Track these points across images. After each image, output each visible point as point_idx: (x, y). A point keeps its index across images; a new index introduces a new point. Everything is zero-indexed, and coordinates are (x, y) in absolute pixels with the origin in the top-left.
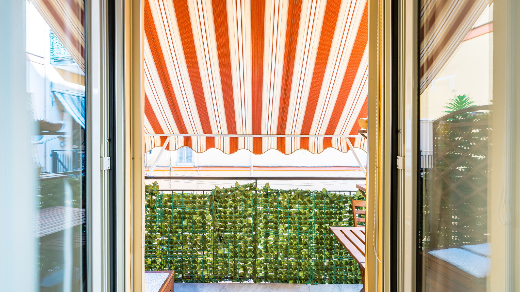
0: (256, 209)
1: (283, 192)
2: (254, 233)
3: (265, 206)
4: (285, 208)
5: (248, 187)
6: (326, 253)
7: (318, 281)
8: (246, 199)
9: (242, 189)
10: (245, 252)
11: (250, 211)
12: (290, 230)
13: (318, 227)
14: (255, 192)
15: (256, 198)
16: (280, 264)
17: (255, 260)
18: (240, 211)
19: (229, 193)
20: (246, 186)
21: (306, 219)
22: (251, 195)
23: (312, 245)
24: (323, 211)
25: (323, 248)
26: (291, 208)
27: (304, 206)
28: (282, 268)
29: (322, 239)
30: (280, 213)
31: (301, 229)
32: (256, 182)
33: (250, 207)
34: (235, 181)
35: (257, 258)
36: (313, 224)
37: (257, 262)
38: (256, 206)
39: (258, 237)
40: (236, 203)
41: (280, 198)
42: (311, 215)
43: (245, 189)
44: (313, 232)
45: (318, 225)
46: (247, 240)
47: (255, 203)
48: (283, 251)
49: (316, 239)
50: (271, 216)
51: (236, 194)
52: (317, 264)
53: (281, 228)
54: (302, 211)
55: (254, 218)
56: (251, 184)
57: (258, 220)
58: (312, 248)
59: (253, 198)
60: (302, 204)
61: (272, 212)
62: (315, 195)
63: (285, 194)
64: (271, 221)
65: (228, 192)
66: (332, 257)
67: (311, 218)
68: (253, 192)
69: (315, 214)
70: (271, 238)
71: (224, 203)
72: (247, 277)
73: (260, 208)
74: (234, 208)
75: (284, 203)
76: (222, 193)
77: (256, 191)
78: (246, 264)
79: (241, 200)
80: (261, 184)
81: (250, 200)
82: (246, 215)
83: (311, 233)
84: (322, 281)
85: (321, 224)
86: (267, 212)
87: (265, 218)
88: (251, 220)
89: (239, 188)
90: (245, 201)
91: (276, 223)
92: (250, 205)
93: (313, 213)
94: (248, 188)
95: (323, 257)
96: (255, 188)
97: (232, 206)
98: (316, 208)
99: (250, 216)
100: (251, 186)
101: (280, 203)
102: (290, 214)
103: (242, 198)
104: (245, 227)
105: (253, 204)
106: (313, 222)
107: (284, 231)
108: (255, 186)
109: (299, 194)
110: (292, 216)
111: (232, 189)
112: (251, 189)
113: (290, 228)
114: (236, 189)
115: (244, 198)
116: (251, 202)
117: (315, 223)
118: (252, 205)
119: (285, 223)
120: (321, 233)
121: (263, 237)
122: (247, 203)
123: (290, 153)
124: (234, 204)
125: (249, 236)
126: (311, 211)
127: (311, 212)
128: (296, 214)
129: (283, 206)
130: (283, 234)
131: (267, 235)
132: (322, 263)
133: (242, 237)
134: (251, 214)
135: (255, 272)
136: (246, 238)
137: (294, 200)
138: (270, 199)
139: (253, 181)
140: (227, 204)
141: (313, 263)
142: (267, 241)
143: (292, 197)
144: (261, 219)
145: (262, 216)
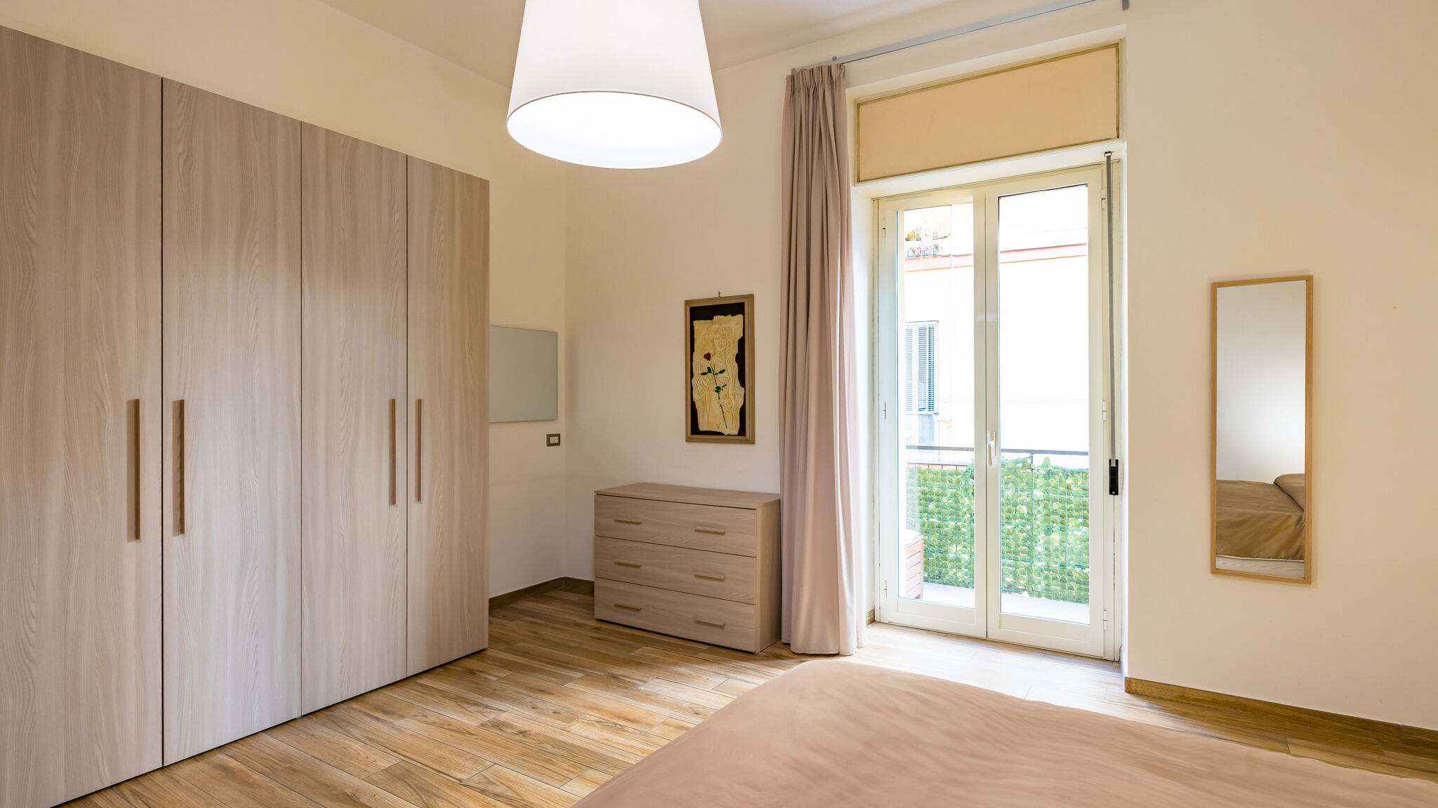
0: (1032, 494)
1: (1073, 473)
2: (1028, 527)
3: (1046, 491)
8: (1017, 479)
9: (1012, 465)
10: (1016, 553)
11: (1024, 496)
12: (1085, 528)
14: (1030, 471)
15: (1032, 479)
16: (1070, 574)
17: (1031, 565)
20: (1017, 462)
22: (1024, 475)
28: (1073, 581)
30: (1069, 502)
32: (1032, 457)
33: (1023, 490)
35: (1034, 563)
37: (1033, 568)
38: (1033, 490)
39: (1035, 533)
41: (1069, 481)
43: (1016, 466)
46: (1018, 536)
47: (1031, 486)
48: (1073, 558)
50: (1056, 506)
53: (1071, 523)
55: (1030, 507)
56: (1024, 459)
57: (1034, 510)
59: (1028, 479)
61: (1055, 500)
63: (1076, 475)
64: (1055, 512)
68: (1027, 470)
70: (1056, 537)
72: (1021, 587)
73: (1038, 494)
75: (1075, 489)
78: (1017, 570)
80: (1038, 460)
81: (1023, 482)
82: (1018, 501)
86: (1048, 499)
87: (1045, 507)
88: (1024, 509)
89: (1008, 464)
91: (1062, 516)
96: (1030, 465)
99: (1023, 503)
100: (1024, 462)
101: (1069, 487)
103: (1011, 478)
104: (1015, 517)
105: (1028, 487)
107: (1075, 528)
108: (1030, 463)
112: (1024, 467)
116: (1024, 484)
118: (1025, 488)
121: (1042, 535)
122: (1018, 485)
125: (1021, 531)
129: (1074, 492)
130: (1075, 532)
131: (1048, 531)
133: (1011, 531)
134: (1025, 501)
135: (1030, 581)
136: (1017, 533)
138: (1053, 482)
139: (1029, 455)
142: (1049, 539)
144: (1039, 508)
145: (1042, 505)
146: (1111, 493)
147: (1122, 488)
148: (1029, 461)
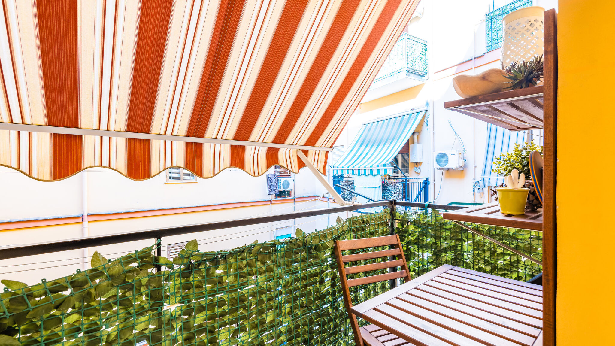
0: (160, 313)
1: (225, 256)
3: (185, 299)
4: (233, 289)
5: (135, 260)
8: (128, 294)
9: (117, 269)
11: (142, 323)
12: (242, 334)
13: (291, 308)
14: (154, 271)
15: (160, 286)
18: (109, 335)
19: (67, 293)
20: (129, 259)
21: (270, 299)
22: (145, 281)
24: (297, 276)
26: (244, 285)
27: (268, 274)
29: (297, 327)
30: (222, 303)
31: (262, 322)
32: (159, 244)
33: (141, 312)
34: (89, 251)
36: (282, 305)
38: (161, 304)
40: (92, 314)
41: (220, 271)
42: (279, 289)
43: (126, 269)
44: (284, 320)
45: (290, 304)
47: (158, 299)
49: (289, 331)
50: (199, 319)
51: (93, 291)
53: (224, 335)
54: (264, 286)
56: (143, 252)
57: (165, 340)
59: (151, 288)
60: (265, 272)
61: (201, 309)
62: (286, 247)
64: (200, 330)
65: (66, 289)
67: (281, 293)
68: (149, 270)
69: (287, 286)
71: (46, 329)
73: (172, 308)
74: (86, 333)
75: (229, 280)
76: (38, 299)
77: (159, 268)
79: (111, 301)
80: (172, 248)
81: (141, 295)
82: (131, 338)
83: (280, 323)
85: (295, 299)
86: (188, 312)
87: (185, 327)
89: (104, 269)
90: (124, 303)
91: (212, 331)
92: (143, 308)
93: (282, 284)
94: (134, 265)
96: (157, 259)
97: (79, 330)
98: (289, 273)
99: (141, 337)
100: (144, 256)
101: (220, 280)
102: (242, 299)
103: (116, 296)
105: (152, 302)
106: (283, 302)
107: (229, 341)
108: (156, 255)
109: (258, 253)
110: (246, 303)
111: (80, 278)
112: (143, 265)
113: (243, 329)
114: (95, 273)
115: (120, 294)
116: (144, 298)
117: (287, 302)
118: (146, 306)
119: (231, 323)
120: (295, 317)
122: (132, 305)
123: (211, 176)
124: (86, 322)
126: (280, 281)
127: (279, 284)
128: (254, 294)
129: (228, 285)
134: (146, 332)
137: (249, 268)
138: (195, 279)
139: (151, 242)
140: (56, 330)
143: (244, 262)
144: (173, 333)
145: (178, 325)
148: (154, 253)
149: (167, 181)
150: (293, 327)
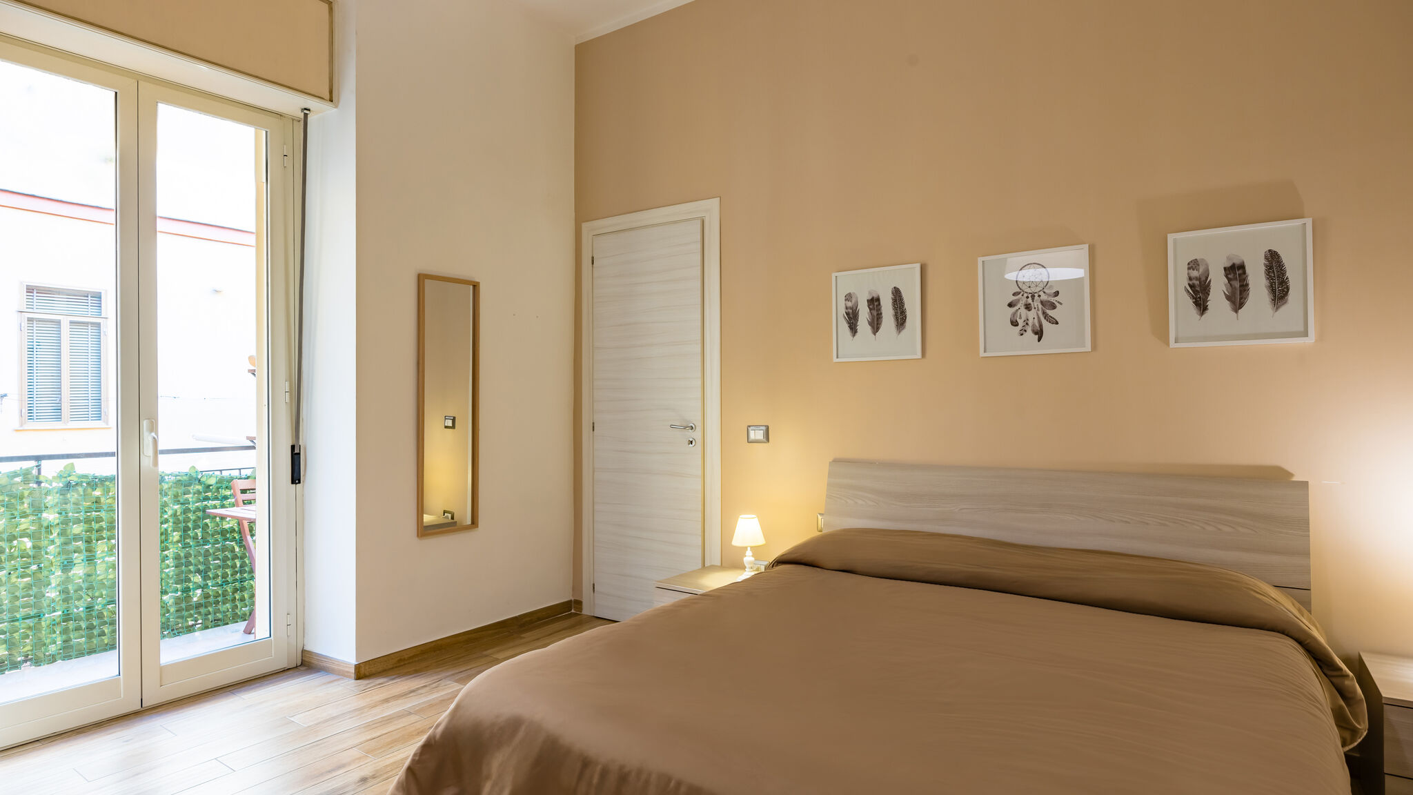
0: (40, 519)
1: (102, 480)
2: (34, 567)
3: (63, 511)
5: (18, 476)
6: (198, 579)
7: (181, 630)
8: (13, 501)
11: (25, 524)
13: (181, 536)
14: (35, 486)
15: (39, 498)
16: (100, 616)
17: (40, 619)
20: (15, 474)
22: (26, 492)
23: (167, 570)
24: (190, 506)
25: (190, 572)
28: (105, 623)
29: (187, 556)
30: (99, 520)
32: (39, 466)
33: (24, 515)
35: (44, 615)
36: (169, 532)
37: (43, 623)
38: (41, 512)
39: (45, 573)
41: (97, 493)
42: (166, 516)
43: (12, 482)
44: (171, 546)
45: (180, 533)
46: (17, 584)
47: (38, 509)
48: (104, 592)
49: (177, 557)
50: (77, 529)
52: (178, 601)
53: (101, 548)
55: (35, 537)
56: (26, 471)
57: (44, 541)
58: (168, 576)
59: (32, 499)
61: (78, 521)
62: (173, 478)
64: (77, 538)
66: (207, 584)
68: (31, 485)
69: (175, 515)
70: (79, 571)
72: (19, 659)
73: (50, 517)
77: (39, 483)
78: (15, 635)
80: (50, 470)
81: (24, 503)
84: (190, 629)
85: (186, 529)
86: (66, 522)
87: (63, 533)
91: (88, 541)
93: (170, 512)
94: (18, 479)
95: (191, 587)
96: (37, 477)
98: (178, 502)
99: (24, 534)
100: (26, 474)
101: (97, 501)
105: (33, 509)
106: (170, 529)
108: (37, 474)
112: (26, 481)
116: (26, 505)
117: (174, 530)
118: (28, 512)
120: (186, 546)
121: (59, 573)
122: (16, 509)
127: (166, 511)
130: (106, 559)
131: (67, 566)
132: (188, 598)
134: (28, 531)
138: (74, 496)
139: (33, 463)
141: (171, 601)
142: (68, 578)
145: (55, 532)
146: (293, 483)
147: (304, 475)
148: (35, 472)
149: (22, 425)
150: (182, 555)
